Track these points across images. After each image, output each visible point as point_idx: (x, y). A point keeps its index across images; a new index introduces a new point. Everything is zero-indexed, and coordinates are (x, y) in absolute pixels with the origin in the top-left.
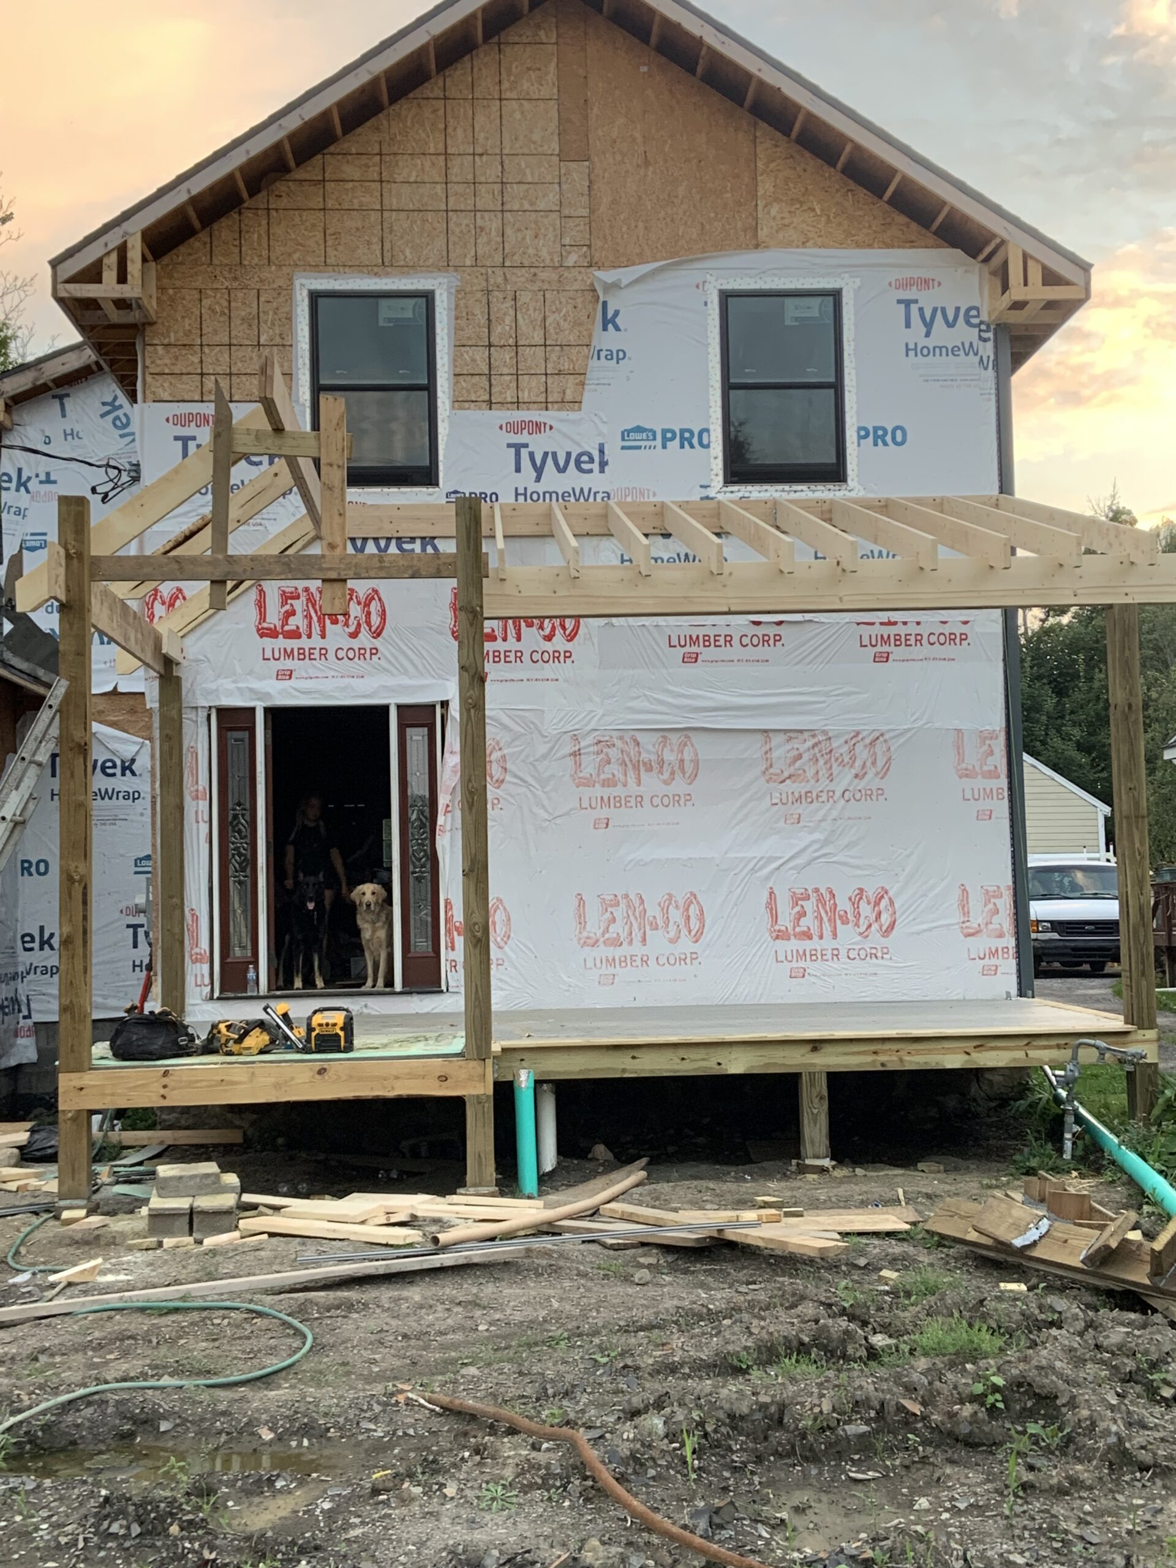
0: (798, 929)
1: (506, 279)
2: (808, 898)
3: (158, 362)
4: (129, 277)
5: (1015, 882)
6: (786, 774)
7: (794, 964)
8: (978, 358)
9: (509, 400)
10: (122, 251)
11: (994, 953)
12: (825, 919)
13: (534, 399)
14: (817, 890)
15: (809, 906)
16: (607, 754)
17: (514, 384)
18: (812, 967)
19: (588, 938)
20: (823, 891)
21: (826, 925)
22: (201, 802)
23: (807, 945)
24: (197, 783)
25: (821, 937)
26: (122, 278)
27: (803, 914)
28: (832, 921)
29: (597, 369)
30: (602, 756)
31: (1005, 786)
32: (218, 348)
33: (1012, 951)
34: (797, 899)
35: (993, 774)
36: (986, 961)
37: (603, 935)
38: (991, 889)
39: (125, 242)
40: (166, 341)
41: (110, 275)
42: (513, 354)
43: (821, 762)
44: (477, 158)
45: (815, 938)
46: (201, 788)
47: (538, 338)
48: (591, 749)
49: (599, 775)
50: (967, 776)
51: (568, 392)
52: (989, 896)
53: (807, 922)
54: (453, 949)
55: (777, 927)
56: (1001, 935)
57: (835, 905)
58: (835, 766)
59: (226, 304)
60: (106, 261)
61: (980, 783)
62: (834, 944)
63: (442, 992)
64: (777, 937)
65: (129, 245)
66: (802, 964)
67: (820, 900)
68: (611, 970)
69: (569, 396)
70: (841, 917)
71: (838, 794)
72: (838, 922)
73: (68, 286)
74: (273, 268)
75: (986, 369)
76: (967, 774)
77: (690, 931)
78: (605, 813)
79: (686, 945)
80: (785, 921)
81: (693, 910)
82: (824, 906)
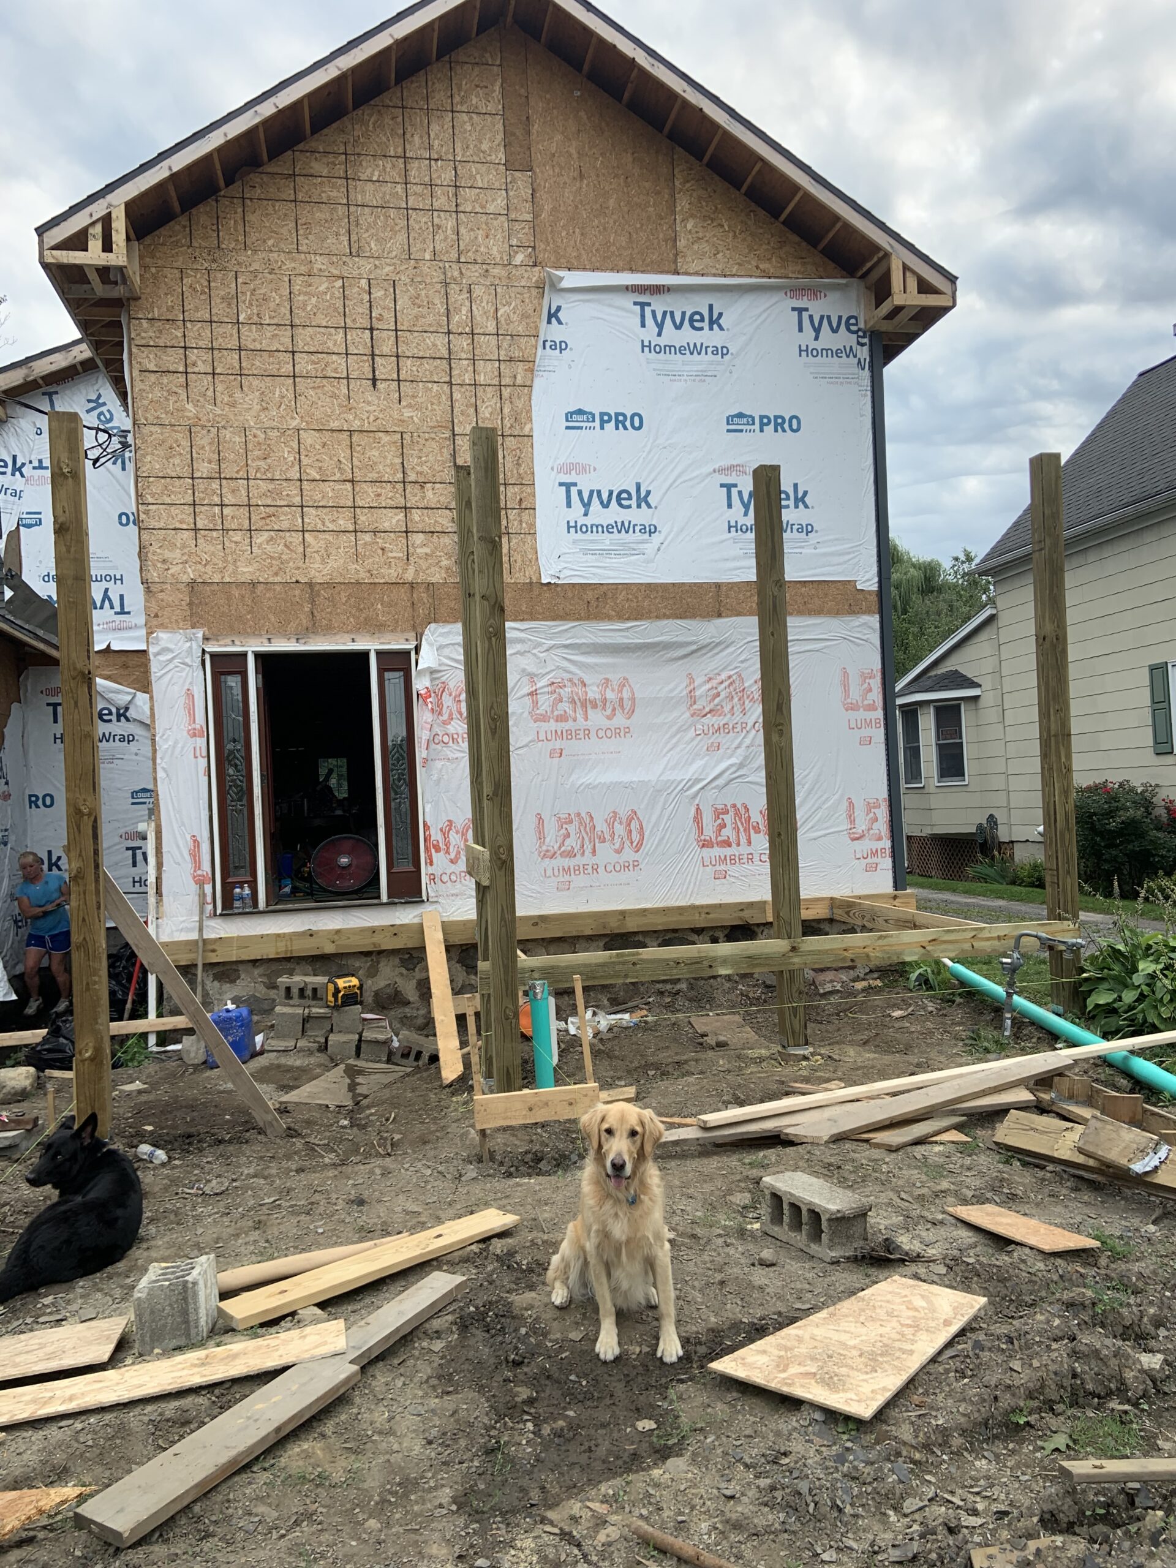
0: (720, 839)
1: (461, 273)
2: (727, 812)
3: (143, 334)
4: (114, 246)
5: (890, 795)
6: (707, 709)
7: (718, 868)
8: (856, 360)
9: (467, 382)
10: (107, 221)
11: (874, 854)
12: (742, 829)
13: (489, 382)
14: (734, 806)
15: (728, 819)
16: (560, 694)
17: (471, 368)
18: (733, 870)
19: (547, 851)
20: (739, 806)
21: (742, 834)
22: (198, 739)
23: (728, 851)
24: (194, 722)
25: (738, 845)
26: (107, 247)
27: (723, 826)
28: (746, 830)
29: (545, 358)
30: (555, 696)
31: (882, 717)
32: (199, 325)
33: (888, 851)
34: (718, 813)
35: (871, 708)
36: (869, 860)
37: (560, 848)
38: (871, 801)
39: (110, 213)
40: (150, 316)
41: (95, 244)
42: (470, 341)
43: (736, 700)
44: (433, 162)
45: (734, 845)
46: (198, 727)
47: (491, 327)
48: (546, 689)
49: (553, 712)
50: (852, 709)
51: (519, 377)
52: (870, 807)
53: (727, 832)
54: (431, 864)
55: (703, 838)
56: (880, 839)
57: (749, 817)
58: (747, 702)
59: (206, 283)
60: (91, 231)
61: (862, 714)
62: (749, 850)
63: (423, 901)
64: (703, 846)
65: (114, 216)
66: (723, 867)
67: (737, 813)
68: (567, 878)
69: (519, 380)
70: (754, 828)
71: (750, 725)
72: (752, 832)
73: (54, 252)
74: (249, 252)
75: (863, 369)
76: (852, 707)
77: (632, 843)
78: (558, 744)
79: (628, 855)
80: (709, 832)
81: (634, 825)
82: (740, 819)
